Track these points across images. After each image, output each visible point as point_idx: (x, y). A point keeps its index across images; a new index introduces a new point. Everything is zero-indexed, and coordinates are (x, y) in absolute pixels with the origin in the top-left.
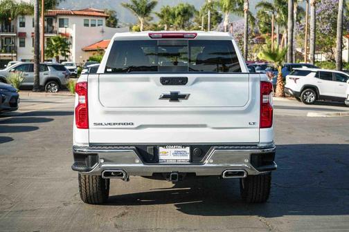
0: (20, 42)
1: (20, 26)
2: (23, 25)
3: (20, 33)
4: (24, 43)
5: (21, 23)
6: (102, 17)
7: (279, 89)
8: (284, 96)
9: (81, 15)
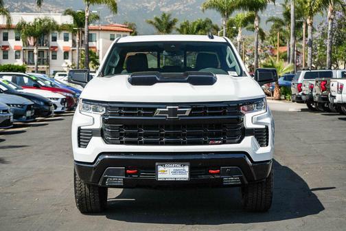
0: (52, 55)
1: (53, 41)
2: (55, 39)
3: (52, 47)
4: (56, 56)
5: (53, 38)
6: (126, 32)
7: (276, 94)
8: (280, 99)
9: (107, 30)
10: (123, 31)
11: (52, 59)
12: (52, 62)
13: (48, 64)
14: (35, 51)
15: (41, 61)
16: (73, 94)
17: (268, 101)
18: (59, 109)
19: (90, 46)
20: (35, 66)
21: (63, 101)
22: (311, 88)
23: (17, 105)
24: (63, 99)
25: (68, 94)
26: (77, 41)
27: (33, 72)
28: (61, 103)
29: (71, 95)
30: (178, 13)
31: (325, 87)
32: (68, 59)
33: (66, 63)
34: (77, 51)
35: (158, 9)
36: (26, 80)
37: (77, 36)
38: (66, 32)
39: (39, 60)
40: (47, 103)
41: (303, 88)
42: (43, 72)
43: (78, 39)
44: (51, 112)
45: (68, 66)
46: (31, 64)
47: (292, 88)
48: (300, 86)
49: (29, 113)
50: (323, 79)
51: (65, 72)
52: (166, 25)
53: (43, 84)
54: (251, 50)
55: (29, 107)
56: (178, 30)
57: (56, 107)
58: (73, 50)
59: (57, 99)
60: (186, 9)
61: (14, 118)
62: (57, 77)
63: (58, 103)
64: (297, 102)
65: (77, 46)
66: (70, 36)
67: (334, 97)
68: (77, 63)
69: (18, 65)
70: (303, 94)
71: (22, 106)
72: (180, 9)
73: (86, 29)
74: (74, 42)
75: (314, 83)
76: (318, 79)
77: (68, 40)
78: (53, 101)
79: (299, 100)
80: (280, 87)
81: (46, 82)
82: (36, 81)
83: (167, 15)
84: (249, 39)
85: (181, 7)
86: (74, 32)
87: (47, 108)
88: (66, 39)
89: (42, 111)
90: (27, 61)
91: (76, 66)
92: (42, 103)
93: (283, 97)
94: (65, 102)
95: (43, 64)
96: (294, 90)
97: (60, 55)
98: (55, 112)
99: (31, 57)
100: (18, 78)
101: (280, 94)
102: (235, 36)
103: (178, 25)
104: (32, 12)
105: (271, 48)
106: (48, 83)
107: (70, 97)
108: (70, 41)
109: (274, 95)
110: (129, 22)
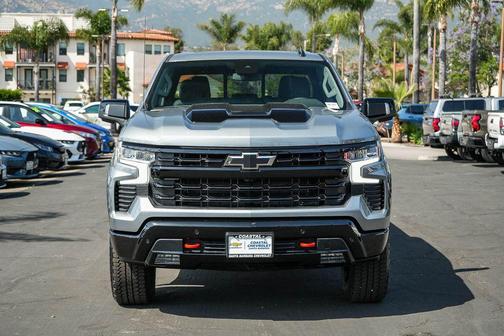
0: (61, 76)
1: (61, 54)
2: (63, 52)
3: (59, 63)
4: (65, 76)
5: (61, 49)
6: (169, 41)
7: (395, 134)
8: (401, 142)
9: (141, 39)
10: (164, 40)
11: (60, 81)
12: (60, 85)
13: (54, 88)
14: (36, 70)
15: (44, 85)
16: (95, 134)
17: (383, 144)
18: (75, 158)
19: (118, 61)
20: (34, 92)
21: (81, 146)
22: (456, 124)
23: (12, 152)
24: (80, 142)
25: (88, 135)
26: (98, 55)
27: (32, 100)
28: (78, 149)
29: (92, 136)
30: (242, 15)
31: (479, 124)
32: (83, 80)
33: (82, 87)
34: (98, 69)
35: (213, 7)
36: (24, 113)
37: (98, 47)
38: (81, 41)
39: (40, 82)
40: (57, 149)
41: (441, 125)
42: (47, 101)
43: (98, 51)
44: (63, 163)
45: (84, 92)
46: (30, 88)
47: (424, 126)
48: (436, 122)
49: (30, 165)
50: (475, 112)
51: (79, 100)
52: (228, 32)
53: (50, 120)
54: (352, 68)
55: (30, 156)
56: (244, 38)
57: (70, 154)
58: (91, 68)
59: (72, 142)
60: (255, 8)
61: (8, 173)
62: (67, 107)
63: (73, 148)
64: (432, 146)
65: (98, 62)
66: (87, 47)
67: (495, 140)
68: (97, 88)
69: (10, 90)
70: (442, 135)
71: (21, 153)
72: (246, 9)
73: (112, 36)
74: (92, 55)
75: (460, 118)
76: (467, 112)
77: (83, 54)
78: (66, 145)
79: (435, 143)
80: (401, 123)
81: (54, 115)
82: (39, 114)
83: (229, 17)
84: (349, 53)
85: (248, 6)
86: (93, 42)
87: (57, 156)
88: (80, 52)
89: (50, 162)
90: (23, 84)
91: (96, 91)
92: (50, 149)
93: (405, 138)
94: (83, 147)
95: (47, 88)
96: (427, 128)
97: (72, 75)
98: (69, 163)
99: (29, 77)
100: (12, 110)
101: (402, 134)
102: (327, 48)
103: (244, 32)
104: (29, 12)
105: (381, 66)
106: (57, 117)
107: (90, 139)
108: (87, 54)
109: (393, 135)
110: (172, 27)
